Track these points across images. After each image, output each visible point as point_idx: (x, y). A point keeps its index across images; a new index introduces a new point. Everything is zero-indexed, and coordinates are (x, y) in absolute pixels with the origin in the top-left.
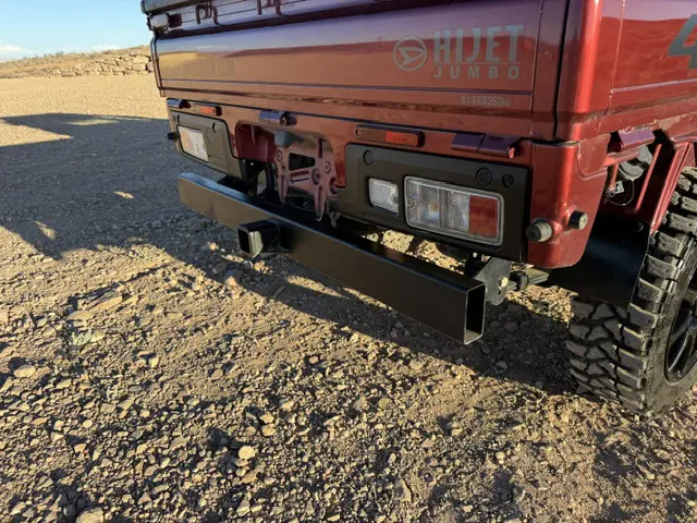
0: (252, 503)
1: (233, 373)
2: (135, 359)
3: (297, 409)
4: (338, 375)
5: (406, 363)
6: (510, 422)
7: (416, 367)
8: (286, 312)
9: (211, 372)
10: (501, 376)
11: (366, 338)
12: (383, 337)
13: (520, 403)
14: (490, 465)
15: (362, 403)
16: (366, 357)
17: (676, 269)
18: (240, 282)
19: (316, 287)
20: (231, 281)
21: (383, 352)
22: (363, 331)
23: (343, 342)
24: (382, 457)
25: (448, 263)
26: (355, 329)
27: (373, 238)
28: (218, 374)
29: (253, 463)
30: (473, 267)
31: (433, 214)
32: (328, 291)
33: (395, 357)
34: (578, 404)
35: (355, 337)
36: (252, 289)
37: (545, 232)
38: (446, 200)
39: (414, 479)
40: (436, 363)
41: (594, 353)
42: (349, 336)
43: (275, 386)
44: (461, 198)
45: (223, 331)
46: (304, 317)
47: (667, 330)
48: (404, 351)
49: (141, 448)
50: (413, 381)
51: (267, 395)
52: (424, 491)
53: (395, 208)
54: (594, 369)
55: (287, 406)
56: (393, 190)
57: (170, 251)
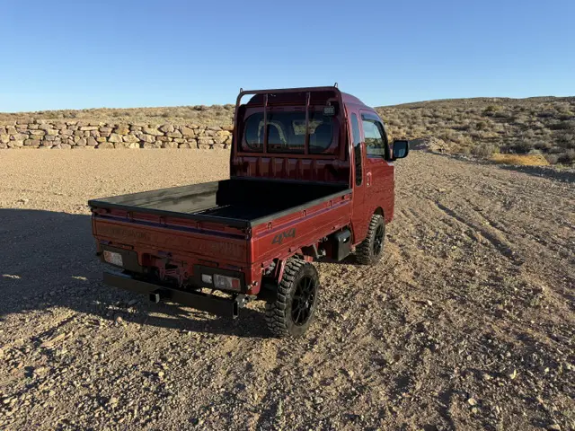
0: (169, 385)
1: (141, 353)
2: (92, 357)
3: (174, 360)
4: (187, 347)
5: (213, 338)
6: (251, 349)
7: (217, 339)
8: (154, 329)
9: (132, 355)
10: (248, 337)
11: (195, 333)
12: (201, 331)
13: (255, 343)
14: (244, 361)
15: (199, 353)
16: (196, 339)
17: (289, 291)
18: (123, 318)
19: (164, 316)
20: (120, 319)
21: (202, 337)
22: (192, 330)
23: (185, 336)
24: (209, 367)
25: (225, 296)
26: (189, 330)
27: (199, 290)
28: (135, 355)
29: (164, 377)
30: (234, 297)
31: (222, 283)
32: (170, 317)
33: (208, 337)
34: (273, 340)
35: (190, 332)
36: (132, 321)
37: (249, 287)
38: (226, 280)
39: (221, 370)
40: (224, 336)
41: (273, 320)
42: (187, 333)
43: (162, 354)
44: (230, 279)
45: (127, 340)
46: (164, 329)
47: (290, 309)
48: (211, 334)
49: (118, 381)
50: (216, 343)
51: (160, 358)
52: (225, 372)
53: (211, 282)
54: (274, 325)
55: (170, 360)
56: (210, 277)
57: (72, 308)
